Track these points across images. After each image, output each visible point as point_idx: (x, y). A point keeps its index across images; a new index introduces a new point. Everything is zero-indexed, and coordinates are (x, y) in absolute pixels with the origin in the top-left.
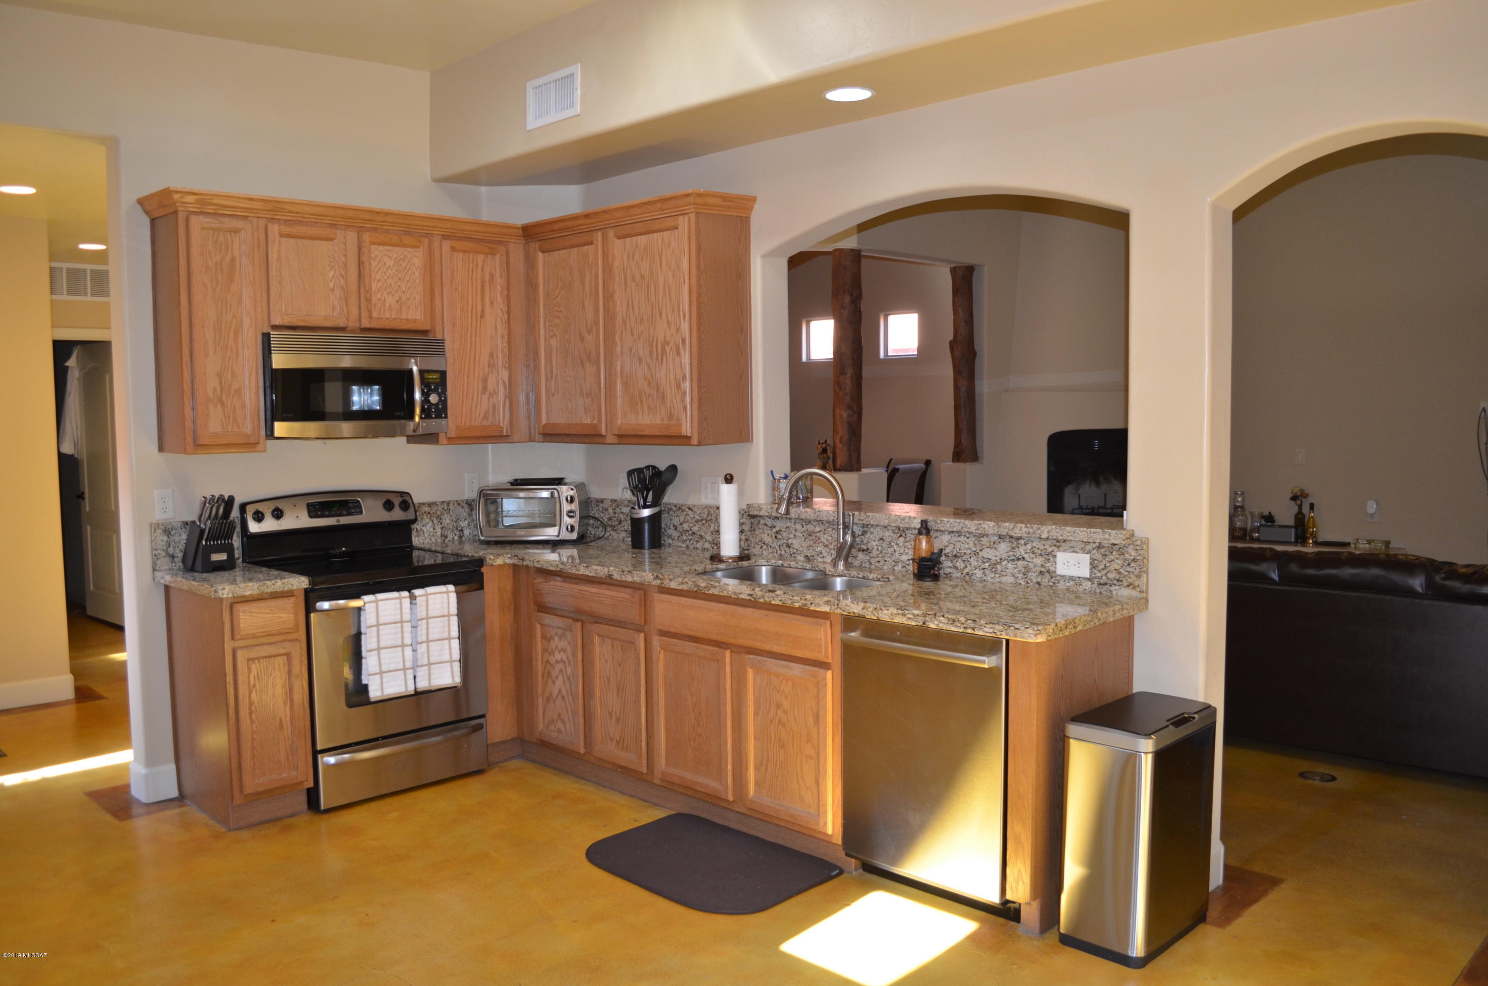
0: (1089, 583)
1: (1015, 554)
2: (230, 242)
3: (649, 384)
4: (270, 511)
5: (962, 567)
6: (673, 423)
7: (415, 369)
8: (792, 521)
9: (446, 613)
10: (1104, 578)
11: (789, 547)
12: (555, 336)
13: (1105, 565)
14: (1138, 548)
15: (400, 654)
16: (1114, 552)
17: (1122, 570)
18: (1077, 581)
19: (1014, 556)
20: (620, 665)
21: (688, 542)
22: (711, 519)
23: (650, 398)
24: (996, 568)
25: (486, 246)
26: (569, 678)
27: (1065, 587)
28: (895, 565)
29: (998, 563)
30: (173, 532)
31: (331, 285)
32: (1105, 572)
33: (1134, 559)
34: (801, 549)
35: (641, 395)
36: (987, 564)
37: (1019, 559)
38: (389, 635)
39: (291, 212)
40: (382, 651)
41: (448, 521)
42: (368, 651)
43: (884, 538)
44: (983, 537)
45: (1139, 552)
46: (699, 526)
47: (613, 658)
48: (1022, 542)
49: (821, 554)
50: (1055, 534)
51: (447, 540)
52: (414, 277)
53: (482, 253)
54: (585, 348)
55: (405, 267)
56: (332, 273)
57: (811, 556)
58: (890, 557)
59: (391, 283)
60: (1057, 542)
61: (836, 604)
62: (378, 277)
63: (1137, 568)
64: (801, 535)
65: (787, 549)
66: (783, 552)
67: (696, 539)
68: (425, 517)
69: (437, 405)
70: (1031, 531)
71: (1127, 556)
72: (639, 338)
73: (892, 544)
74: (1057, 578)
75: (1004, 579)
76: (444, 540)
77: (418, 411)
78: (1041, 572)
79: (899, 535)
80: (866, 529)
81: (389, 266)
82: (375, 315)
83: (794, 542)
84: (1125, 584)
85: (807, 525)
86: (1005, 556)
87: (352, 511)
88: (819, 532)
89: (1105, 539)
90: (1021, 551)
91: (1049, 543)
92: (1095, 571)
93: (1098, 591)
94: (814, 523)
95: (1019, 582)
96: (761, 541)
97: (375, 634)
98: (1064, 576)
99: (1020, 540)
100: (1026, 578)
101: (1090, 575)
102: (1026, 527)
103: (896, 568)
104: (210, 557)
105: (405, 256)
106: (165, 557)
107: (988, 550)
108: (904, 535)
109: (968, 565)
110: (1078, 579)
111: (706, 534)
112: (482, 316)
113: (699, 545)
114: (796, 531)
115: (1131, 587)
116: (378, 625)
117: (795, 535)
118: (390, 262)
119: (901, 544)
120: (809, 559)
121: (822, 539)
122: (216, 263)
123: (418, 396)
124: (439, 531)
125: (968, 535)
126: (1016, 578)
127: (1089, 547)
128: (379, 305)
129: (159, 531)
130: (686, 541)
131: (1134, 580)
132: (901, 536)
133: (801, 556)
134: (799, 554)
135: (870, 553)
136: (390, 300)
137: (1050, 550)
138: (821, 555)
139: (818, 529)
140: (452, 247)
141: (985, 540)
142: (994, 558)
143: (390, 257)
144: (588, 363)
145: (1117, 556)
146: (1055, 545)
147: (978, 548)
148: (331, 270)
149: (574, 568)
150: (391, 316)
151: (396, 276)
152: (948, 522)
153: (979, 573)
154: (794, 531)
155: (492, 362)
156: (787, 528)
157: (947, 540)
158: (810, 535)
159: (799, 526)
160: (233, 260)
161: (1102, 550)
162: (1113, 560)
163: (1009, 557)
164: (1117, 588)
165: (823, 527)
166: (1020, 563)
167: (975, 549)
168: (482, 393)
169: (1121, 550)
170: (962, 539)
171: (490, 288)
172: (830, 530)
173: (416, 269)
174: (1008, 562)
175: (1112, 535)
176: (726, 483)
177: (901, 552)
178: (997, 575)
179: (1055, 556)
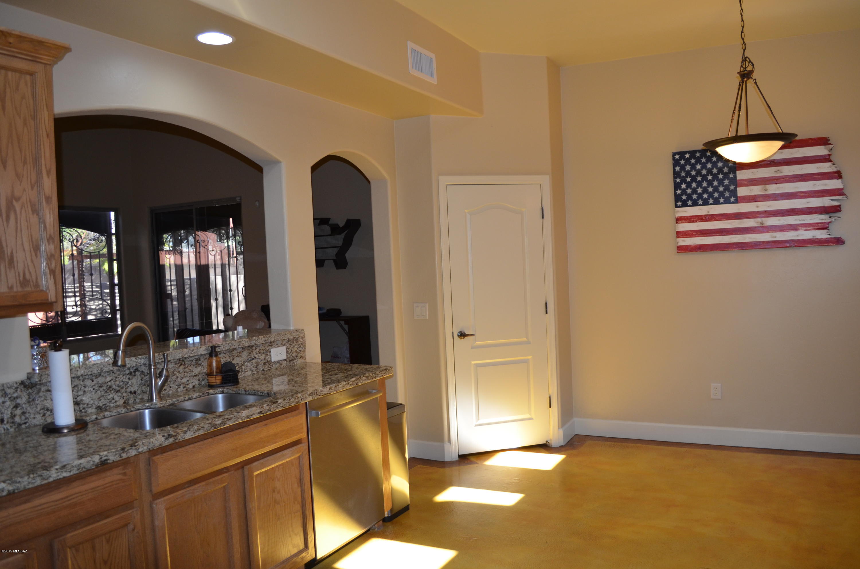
0: (286, 362)
1: (251, 356)
8: (81, 378)
10: (291, 357)
13: (291, 350)
14: (303, 337)
16: (294, 342)
17: (298, 351)
18: (280, 363)
19: (251, 357)
24: (242, 368)
27: (276, 368)
28: (178, 388)
29: (243, 365)
32: (291, 353)
33: (302, 343)
34: (92, 402)
37: (253, 359)
44: (234, 351)
45: (304, 339)
47: (95, 561)
48: (254, 348)
49: (113, 399)
50: (277, 338)
57: (103, 405)
58: (174, 384)
60: (271, 343)
63: (303, 347)
64: (92, 389)
71: (299, 342)
73: (175, 372)
74: (272, 364)
75: (246, 374)
78: (264, 363)
79: (179, 364)
83: (84, 398)
84: (299, 357)
85: (97, 378)
86: (246, 359)
88: (110, 381)
89: (297, 335)
90: (254, 354)
91: (267, 345)
92: (287, 354)
93: (289, 365)
94: (105, 375)
95: (254, 373)
98: (274, 362)
100: (257, 369)
101: (286, 357)
103: (179, 390)
107: (237, 358)
108: (183, 363)
110: (280, 361)
114: (85, 387)
115: (301, 358)
117: (85, 391)
119: (181, 371)
120: (101, 409)
121: (114, 387)
125: (225, 352)
126: (253, 371)
127: (284, 342)
131: (302, 354)
133: (92, 409)
134: (90, 407)
137: (268, 349)
138: (113, 401)
139: (108, 379)
141: (235, 353)
142: (240, 362)
145: (295, 344)
146: (270, 346)
147: (231, 359)
154: (83, 388)
158: (101, 387)
159: (88, 382)
161: (290, 342)
162: (294, 346)
163: (248, 359)
164: (296, 360)
165: (114, 375)
166: (254, 361)
169: (297, 340)
172: (121, 376)
174: (248, 362)
176: (56, 351)
177: (182, 377)
178: (243, 373)
179: (270, 352)
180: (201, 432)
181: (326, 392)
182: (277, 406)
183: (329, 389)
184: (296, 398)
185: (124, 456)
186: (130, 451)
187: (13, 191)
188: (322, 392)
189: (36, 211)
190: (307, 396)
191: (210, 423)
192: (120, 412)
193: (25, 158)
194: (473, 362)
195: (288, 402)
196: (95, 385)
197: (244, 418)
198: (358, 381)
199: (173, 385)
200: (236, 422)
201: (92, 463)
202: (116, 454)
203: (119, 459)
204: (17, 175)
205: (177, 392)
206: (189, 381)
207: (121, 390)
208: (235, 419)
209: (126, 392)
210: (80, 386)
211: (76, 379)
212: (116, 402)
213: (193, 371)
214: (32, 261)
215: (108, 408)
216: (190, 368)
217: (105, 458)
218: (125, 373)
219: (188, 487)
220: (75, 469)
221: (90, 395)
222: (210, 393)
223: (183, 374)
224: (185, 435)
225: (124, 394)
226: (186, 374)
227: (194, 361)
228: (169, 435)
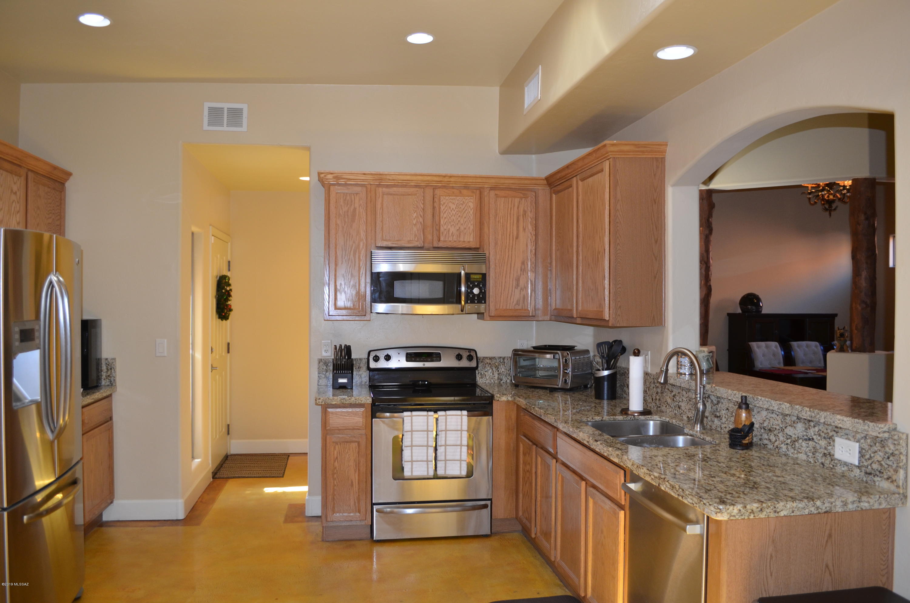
0: (858, 471)
1: (807, 434)
2: (353, 199)
3: (592, 282)
4: (384, 356)
5: (774, 440)
6: (601, 309)
7: (463, 272)
9: (459, 429)
10: (869, 467)
11: (679, 408)
12: (559, 250)
13: (870, 455)
14: (896, 442)
15: (426, 451)
16: (877, 444)
17: (883, 463)
18: (850, 467)
19: (807, 436)
20: (547, 480)
23: (592, 292)
24: (795, 444)
25: (521, 193)
27: (841, 471)
29: (796, 440)
30: (329, 364)
31: (414, 222)
32: (870, 462)
33: (893, 453)
34: (685, 411)
35: (589, 290)
36: (789, 441)
37: (810, 439)
38: (419, 438)
39: (389, 180)
40: (413, 448)
41: (503, 370)
42: (405, 447)
43: (729, 408)
44: (787, 416)
45: (897, 447)
47: (545, 474)
48: (812, 424)
51: (502, 382)
52: (470, 215)
53: (518, 198)
54: (569, 257)
55: (464, 209)
56: (415, 214)
59: (453, 219)
60: (836, 427)
62: (445, 216)
63: (895, 462)
64: (686, 400)
66: (676, 412)
68: (487, 366)
69: (478, 295)
70: (813, 415)
71: (887, 449)
72: (589, 249)
74: (836, 462)
75: (800, 455)
76: (500, 382)
77: (463, 298)
78: (825, 454)
80: (719, 399)
81: (453, 209)
82: (442, 239)
84: (886, 477)
86: (801, 435)
87: (435, 359)
89: (865, 430)
90: (812, 432)
91: (830, 427)
92: (863, 460)
93: (865, 479)
95: (810, 460)
96: (666, 401)
97: (410, 436)
98: (840, 460)
99: (811, 422)
100: (814, 457)
101: (859, 463)
102: (810, 411)
104: (338, 380)
105: (463, 202)
106: (324, 378)
107: (790, 427)
109: (778, 440)
110: (850, 465)
112: (517, 238)
114: (683, 396)
115: (890, 481)
116: (412, 431)
118: (453, 206)
122: (345, 212)
123: (463, 289)
124: (497, 376)
125: (777, 413)
126: (808, 456)
127: (856, 436)
128: (445, 233)
129: (321, 363)
131: (892, 474)
134: (684, 414)
135: (721, 419)
136: (452, 230)
137: (831, 434)
140: (496, 195)
141: (788, 419)
142: (794, 436)
143: (454, 203)
145: (879, 448)
146: (834, 431)
147: (784, 426)
148: (414, 213)
150: (453, 239)
151: (457, 214)
153: (784, 447)
155: (523, 267)
156: (678, 393)
157: (765, 415)
158: (690, 401)
160: (355, 209)
161: (868, 441)
162: (876, 452)
163: (803, 436)
164: (879, 479)
166: (811, 443)
167: (782, 426)
168: (515, 288)
169: (883, 443)
170: (774, 416)
171: (524, 219)
173: (471, 210)
174: (803, 441)
175: (870, 427)
179: (834, 441)
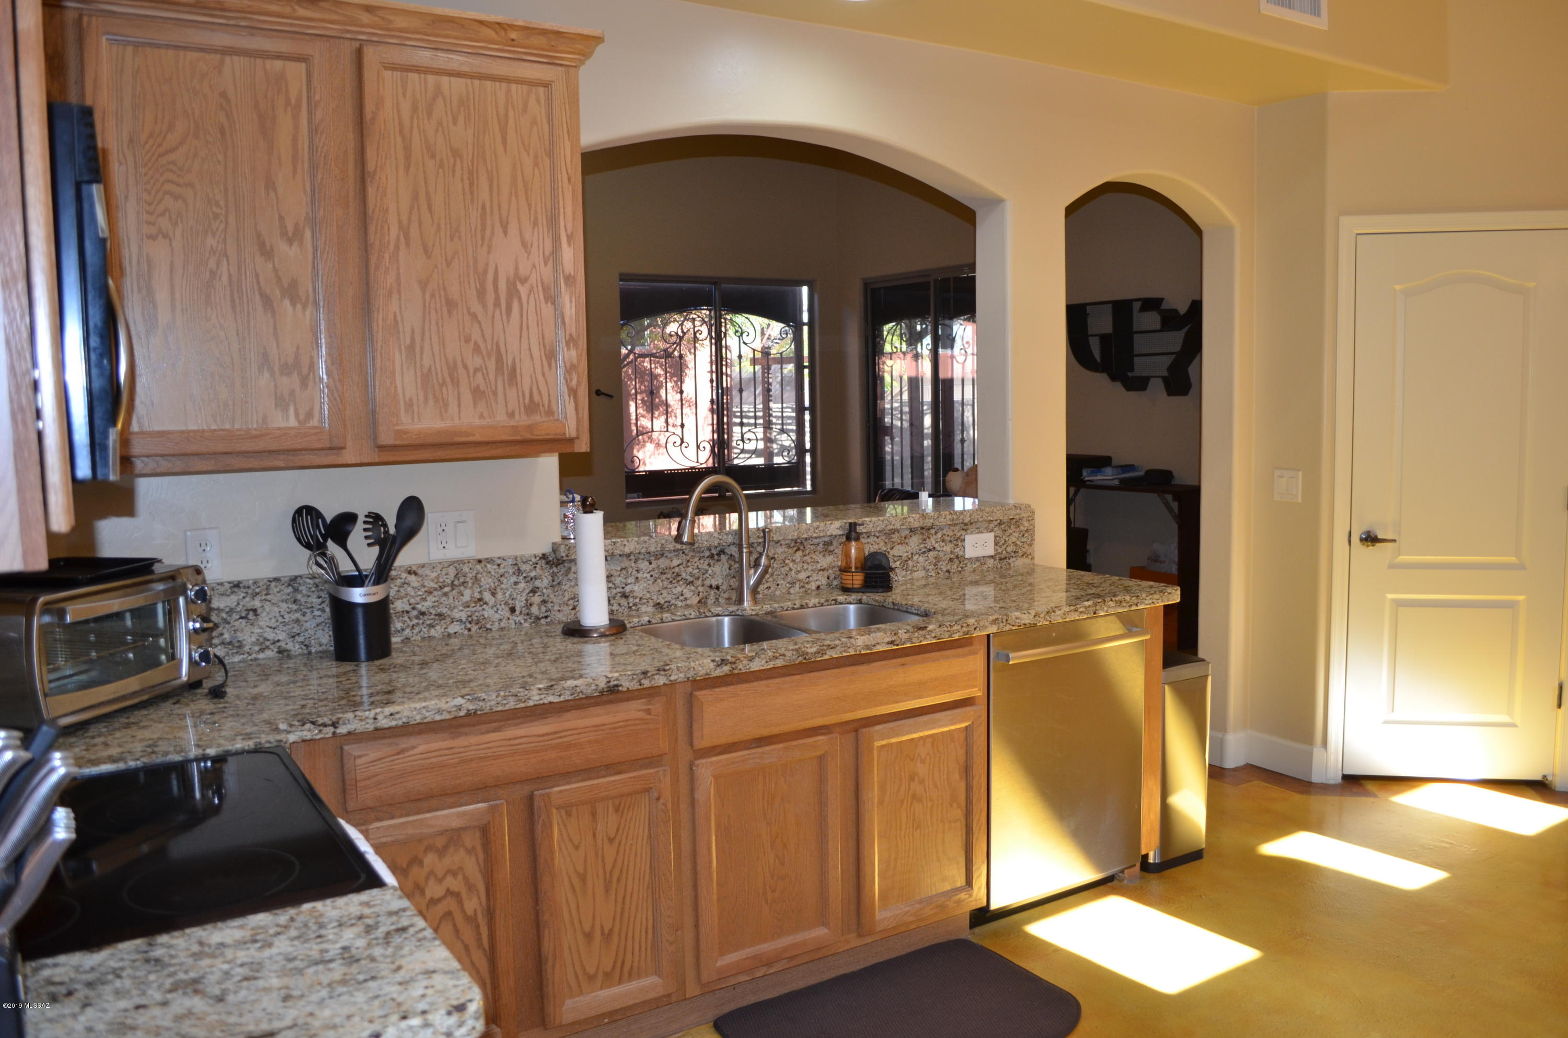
0: (992, 560)
1: (926, 545)
3: (477, 349)
6: (537, 418)
8: (632, 557)
10: (1004, 552)
12: (165, 236)
13: (1005, 540)
14: (1029, 519)
16: (1012, 526)
17: (1018, 542)
18: (982, 561)
19: (925, 547)
20: (611, 841)
21: (408, 631)
22: (464, 583)
23: (479, 375)
24: (907, 564)
26: (471, 920)
27: (972, 569)
28: (790, 587)
29: (909, 559)
32: (1005, 546)
33: (1027, 530)
35: (452, 369)
36: (898, 563)
37: (930, 550)
44: (894, 533)
45: (1031, 523)
46: (436, 599)
47: (594, 835)
48: (933, 531)
49: (682, 595)
50: (977, 516)
54: (275, 270)
57: (665, 602)
58: (784, 579)
60: (965, 525)
61: (1004, 620)
63: (1029, 537)
64: (648, 576)
65: (624, 602)
67: (428, 622)
70: (933, 519)
71: (1022, 528)
72: (449, 264)
73: (787, 561)
74: (965, 562)
75: (915, 575)
78: (951, 559)
79: (795, 549)
83: (636, 588)
84: (1020, 555)
85: (657, 559)
86: (916, 549)
88: (678, 566)
89: (1017, 514)
91: (958, 528)
92: (997, 548)
93: (999, 566)
94: (669, 555)
95: (930, 574)
98: (971, 558)
99: (931, 530)
100: (936, 568)
101: (994, 553)
103: (792, 591)
107: (900, 546)
108: (802, 548)
110: (982, 559)
111: (451, 609)
113: (437, 632)
114: (638, 571)
115: (1024, 556)
117: (637, 578)
119: (798, 560)
120: (661, 608)
121: (684, 575)
125: (877, 534)
126: (927, 570)
127: (992, 525)
130: (403, 630)
131: (1027, 549)
132: (798, 549)
133: (648, 606)
134: (644, 604)
137: (959, 534)
138: (681, 598)
139: (676, 562)
141: (895, 537)
142: (905, 555)
144: (287, 302)
145: (1014, 529)
146: (963, 529)
147: (889, 547)
149: (511, 699)
152: (870, 522)
154: (634, 572)
156: (621, 570)
158: (663, 573)
159: (644, 565)
161: (1003, 526)
162: (1011, 534)
163: (920, 550)
164: (1014, 559)
165: (685, 557)
166: (931, 553)
169: (1017, 523)
170: (871, 539)
172: (696, 559)
174: (920, 555)
176: (585, 512)
177: (799, 569)
178: (909, 572)
179: (964, 540)
180: (779, 663)
181: (1027, 622)
182: (925, 636)
183: (1035, 616)
184: (965, 625)
185: (646, 683)
186: (656, 677)
187: (517, 269)
188: (1018, 621)
189: (552, 298)
190: (987, 624)
191: (796, 650)
192: (688, 616)
193: (536, 218)
194: (1390, 596)
195: (948, 631)
196: (653, 570)
197: (859, 648)
198: (1097, 608)
199: (782, 582)
200: (845, 654)
201: (593, 687)
202: (633, 679)
203: (637, 687)
204: (524, 244)
205: (789, 593)
206: (811, 578)
207: (695, 582)
208: (843, 649)
209: (703, 585)
210: (630, 570)
211: (625, 558)
212: (686, 599)
213: (817, 562)
214: (543, 375)
215: (673, 607)
216: (814, 557)
217: (616, 683)
218: (702, 555)
219: (757, 747)
220: (568, 692)
221: (645, 585)
222: (839, 601)
223: (801, 565)
224: (751, 665)
225: (700, 589)
226: (806, 566)
227: (821, 545)
228: (723, 660)
